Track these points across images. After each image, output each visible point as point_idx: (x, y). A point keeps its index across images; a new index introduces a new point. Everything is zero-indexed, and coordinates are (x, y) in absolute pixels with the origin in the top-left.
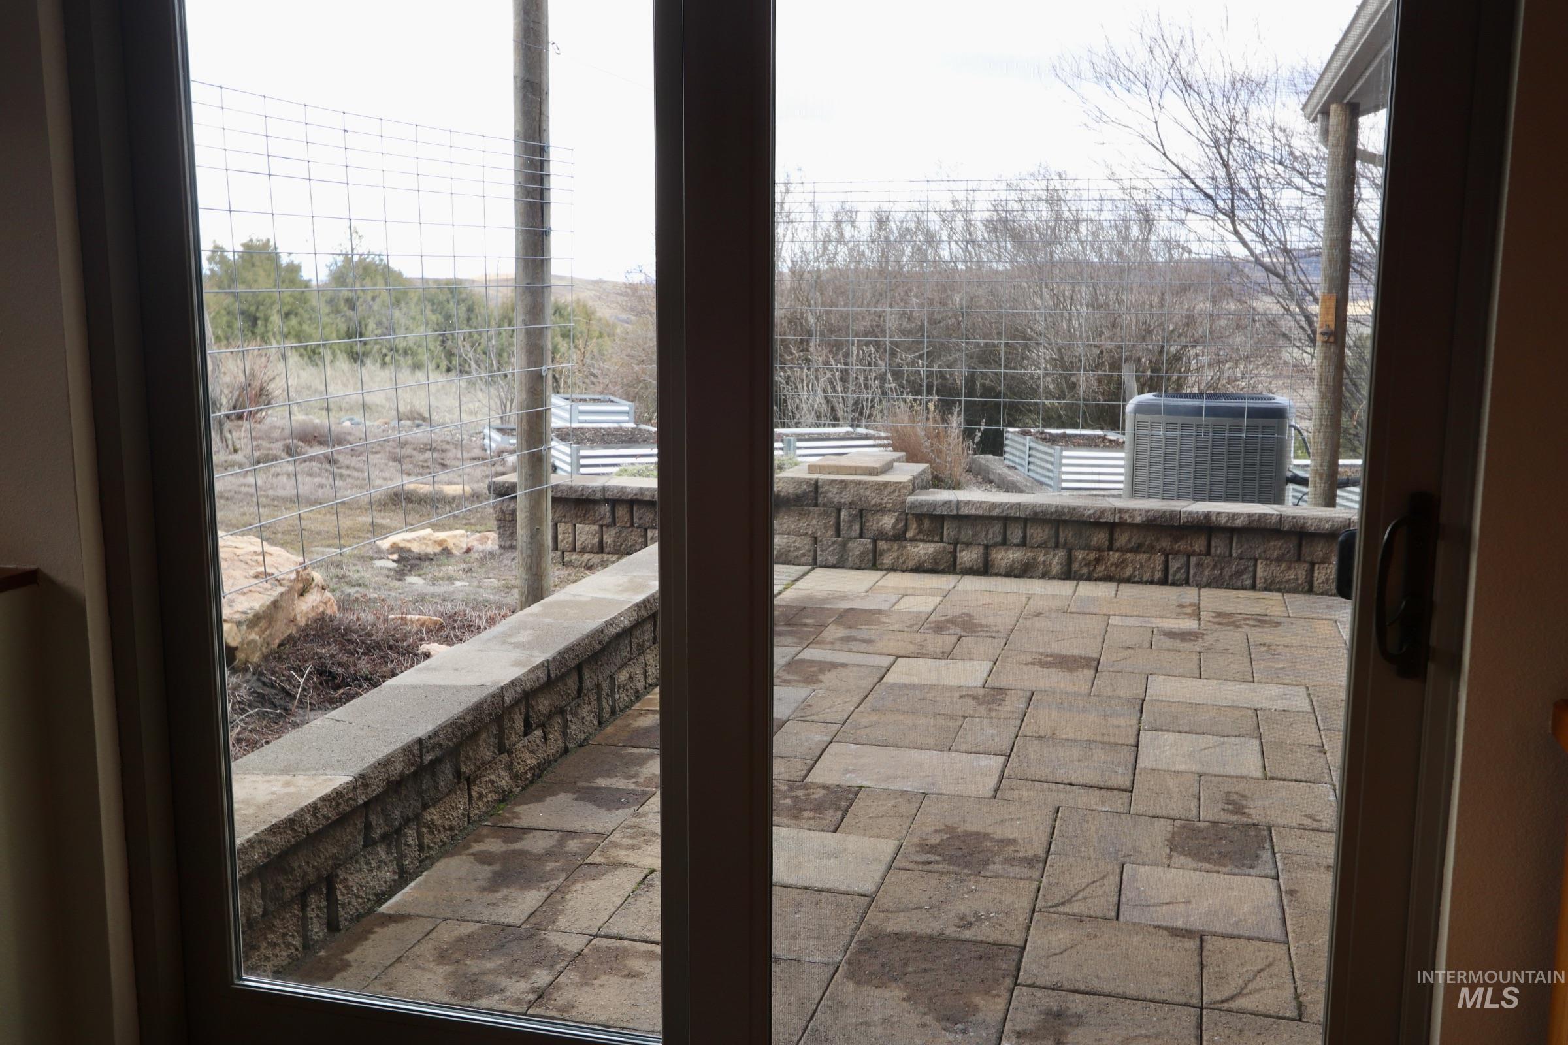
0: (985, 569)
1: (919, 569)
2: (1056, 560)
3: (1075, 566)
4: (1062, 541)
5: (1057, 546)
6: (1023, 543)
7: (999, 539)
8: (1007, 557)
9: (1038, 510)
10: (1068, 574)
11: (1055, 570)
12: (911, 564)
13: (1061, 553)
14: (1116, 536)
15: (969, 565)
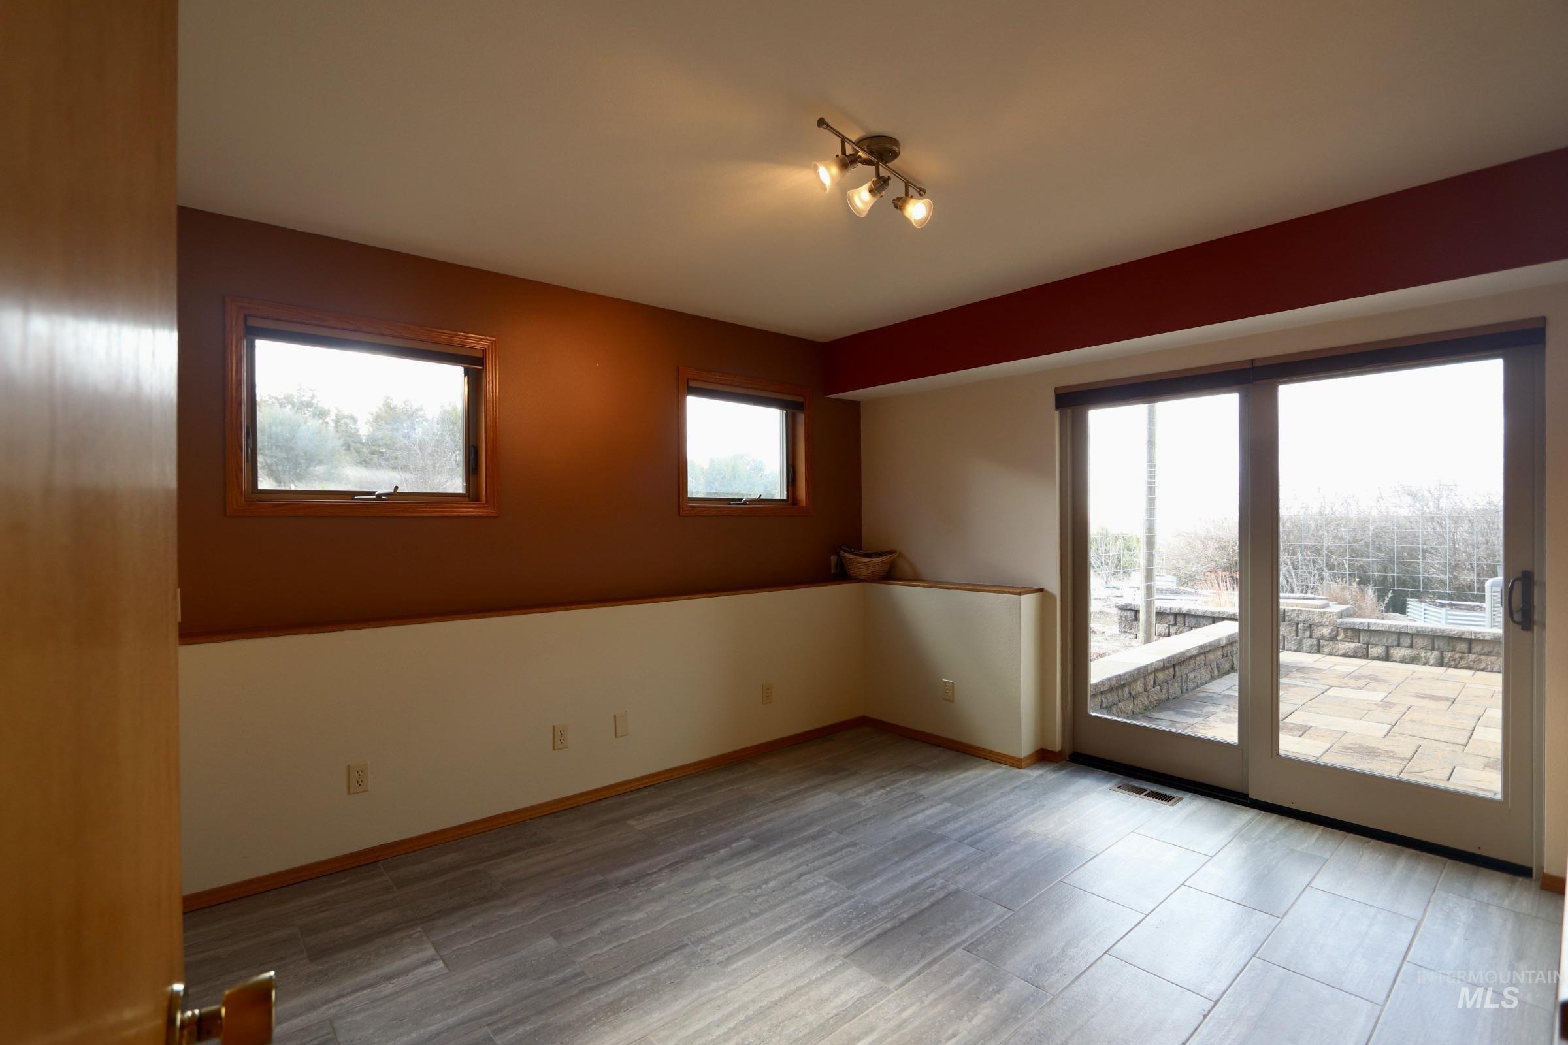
0: (1387, 657)
1: (1344, 655)
2: (1433, 656)
3: (1446, 660)
4: (1436, 647)
5: (1433, 649)
6: (1411, 646)
7: (1396, 643)
8: (1398, 653)
9: (1420, 629)
10: (1441, 663)
11: (1432, 662)
12: (1341, 652)
13: (1436, 653)
14: (1473, 646)
15: (1376, 655)
